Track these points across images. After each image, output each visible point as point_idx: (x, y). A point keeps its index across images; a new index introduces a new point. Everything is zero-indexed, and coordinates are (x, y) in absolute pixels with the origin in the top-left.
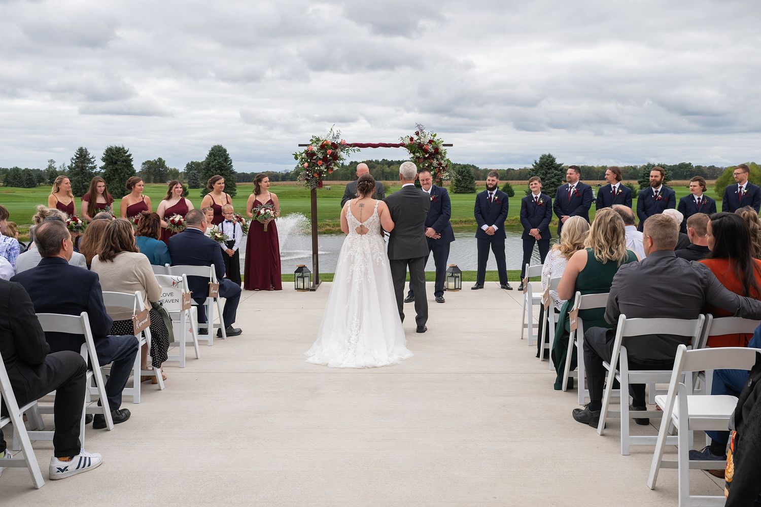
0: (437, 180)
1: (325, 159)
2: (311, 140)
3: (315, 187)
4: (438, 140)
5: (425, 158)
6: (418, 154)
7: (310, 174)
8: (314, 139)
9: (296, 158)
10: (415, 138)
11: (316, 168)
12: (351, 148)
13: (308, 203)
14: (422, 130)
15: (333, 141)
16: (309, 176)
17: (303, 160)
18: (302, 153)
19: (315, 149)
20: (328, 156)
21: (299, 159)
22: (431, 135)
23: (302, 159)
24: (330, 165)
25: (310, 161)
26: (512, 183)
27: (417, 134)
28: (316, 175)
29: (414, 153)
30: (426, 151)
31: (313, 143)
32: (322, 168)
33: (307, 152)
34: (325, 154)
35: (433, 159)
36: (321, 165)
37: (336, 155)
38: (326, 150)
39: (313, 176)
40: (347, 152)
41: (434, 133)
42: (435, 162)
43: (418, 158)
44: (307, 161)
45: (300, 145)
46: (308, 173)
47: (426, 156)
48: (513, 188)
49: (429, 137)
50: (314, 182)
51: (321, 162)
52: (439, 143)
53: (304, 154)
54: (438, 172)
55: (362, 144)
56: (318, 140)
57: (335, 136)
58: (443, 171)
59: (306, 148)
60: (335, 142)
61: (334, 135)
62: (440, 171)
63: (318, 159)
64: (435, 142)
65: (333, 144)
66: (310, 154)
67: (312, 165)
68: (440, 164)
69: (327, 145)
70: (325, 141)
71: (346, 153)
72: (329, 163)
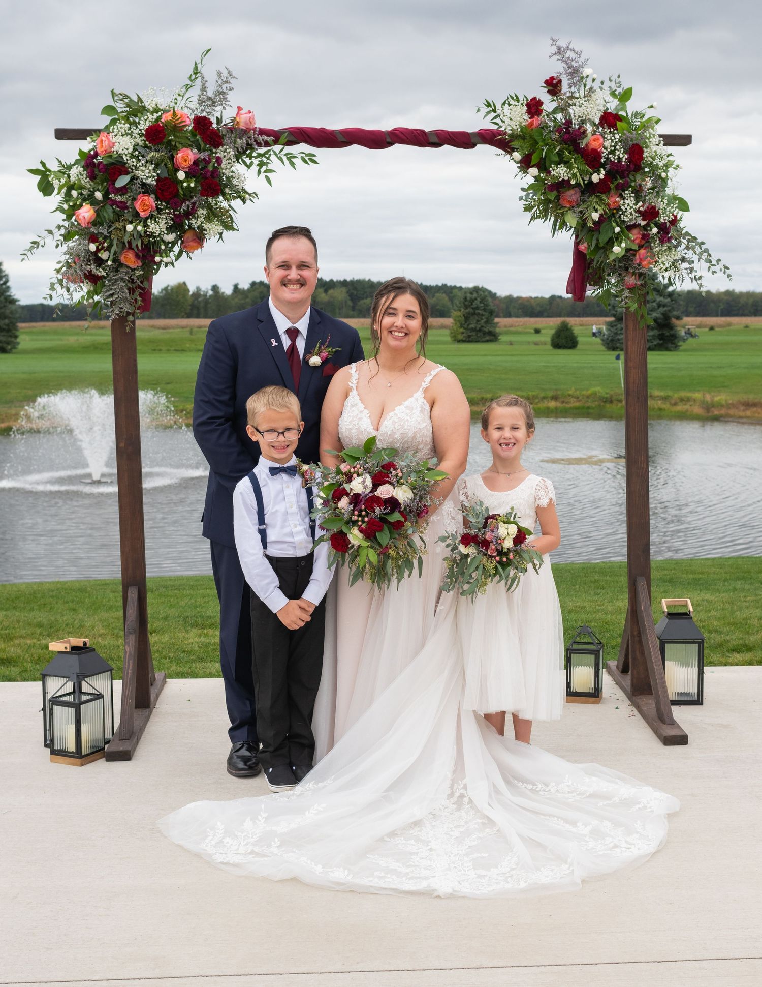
0: (631, 280)
1: (166, 190)
2: (109, 110)
3: (127, 308)
4: (636, 115)
5: (590, 189)
6: (561, 172)
7: (104, 255)
8: (120, 107)
9: (46, 188)
10: (549, 104)
11: (130, 228)
12: (277, 148)
14: (574, 72)
15: (204, 114)
16: (100, 262)
17: (74, 193)
18: (70, 167)
19: (123, 144)
20: (181, 175)
21: (56, 191)
22: (613, 94)
23: (71, 187)
24: (190, 214)
25: (106, 196)
27: (553, 86)
28: (129, 259)
29: (543, 166)
30: (592, 159)
31: (114, 122)
32: (153, 227)
33: (89, 161)
34: (167, 168)
35: (622, 188)
36: (151, 217)
37: (216, 173)
38: (172, 149)
39: (118, 264)
40: (261, 165)
41: (626, 86)
42: (629, 206)
43: (561, 186)
44: (90, 199)
45: (62, 134)
46: (93, 247)
47: (595, 178)
49: (607, 102)
50: (121, 289)
51: (151, 200)
52: (646, 126)
53: (75, 171)
54: (640, 247)
55: (323, 131)
56: (136, 110)
57: (210, 93)
58: (662, 241)
59: (86, 145)
60: (213, 120)
61: (204, 89)
62: (646, 240)
63: (137, 186)
64: (629, 123)
65: (202, 123)
66: (103, 170)
67: (113, 212)
68: (651, 214)
69: (176, 128)
70: (165, 111)
71: (255, 168)
72: (184, 207)
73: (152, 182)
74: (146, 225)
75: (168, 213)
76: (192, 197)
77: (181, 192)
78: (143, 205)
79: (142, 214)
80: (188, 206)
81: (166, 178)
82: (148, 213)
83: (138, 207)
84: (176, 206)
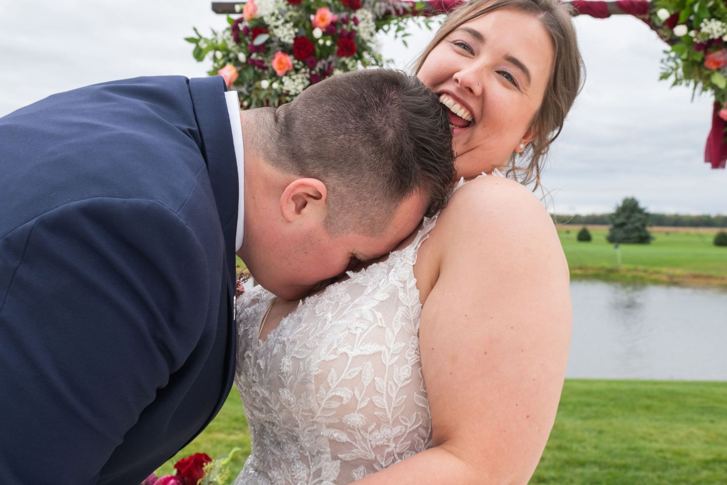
11: (265, 85)
17: (219, 55)
19: (264, 7)
20: (317, 33)
23: (216, 49)
24: (326, 74)
25: (248, 57)
32: (288, 84)
33: (235, 27)
37: (353, 34)
38: (310, 12)
44: (233, 60)
51: (290, 60)
63: (275, 46)
72: (319, 66)
73: (289, 40)
74: (282, 83)
75: (305, 73)
76: (327, 57)
77: (318, 50)
78: (280, 62)
79: (279, 73)
80: (324, 65)
81: (303, 38)
82: (284, 71)
83: (275, 65)
84: (312, 66)
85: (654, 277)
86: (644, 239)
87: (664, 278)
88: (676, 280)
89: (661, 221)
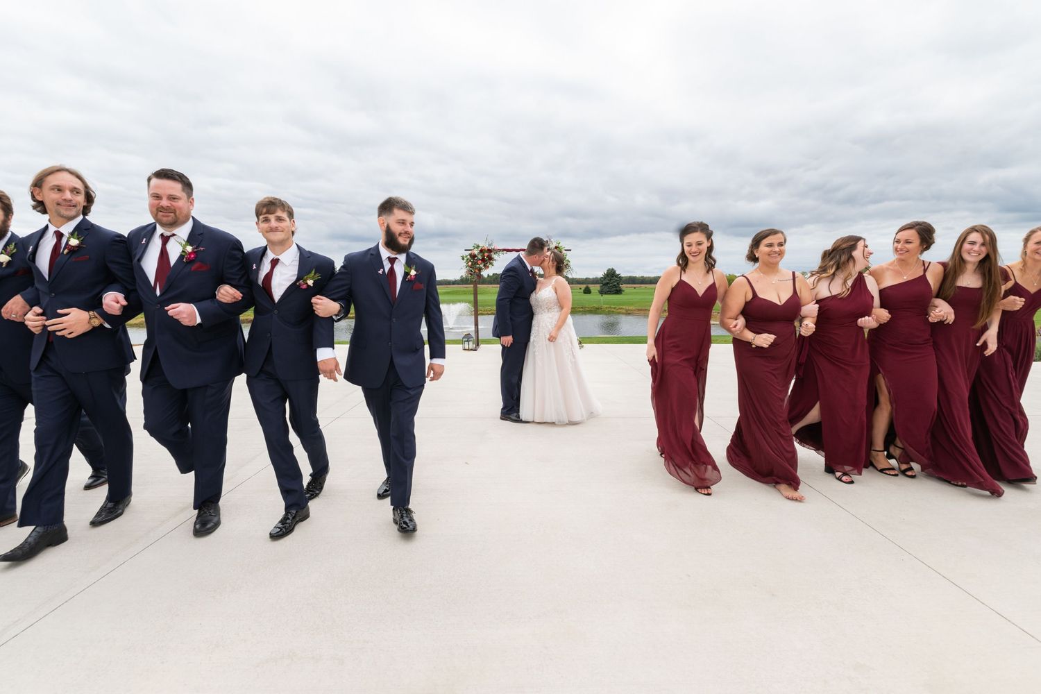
1: (483, 260)
2: (473, 246)
8: (476, 245)
11: (477, 266)
13: (471, 298)
15: (489, 247)
17: (468, 261)
18: (467, 256)
19: (476, 252)
20: (485, 258)
24: (487, 264)
25: (473, 260)
26: (590, 286)
28: (477, 271)
31: (474, 249)
32: (481, 266)
33: (470, 255)
34: (483, 256)
36: (480, 264)
37: (491, 257)
38: (484, 253)
39: (475, 272)
44: (470, 261)
45: (466, 250)
48: (591, 288)
51: (480, 261)
53: (468, 258)
56: (478, 246)
57: (490, 243)
59: (470, 252)
63: (478, 259)
65: (489, 249)
66: (473, 256)
67: (474, 263)
69: (485, 249)
70: (483, 247)
73: (481, 258)
84: (484, 262)
85: (619, 311)
86: (619, 292)
87: (624, 311)
88: (629, 312)
89: (632, 281)
